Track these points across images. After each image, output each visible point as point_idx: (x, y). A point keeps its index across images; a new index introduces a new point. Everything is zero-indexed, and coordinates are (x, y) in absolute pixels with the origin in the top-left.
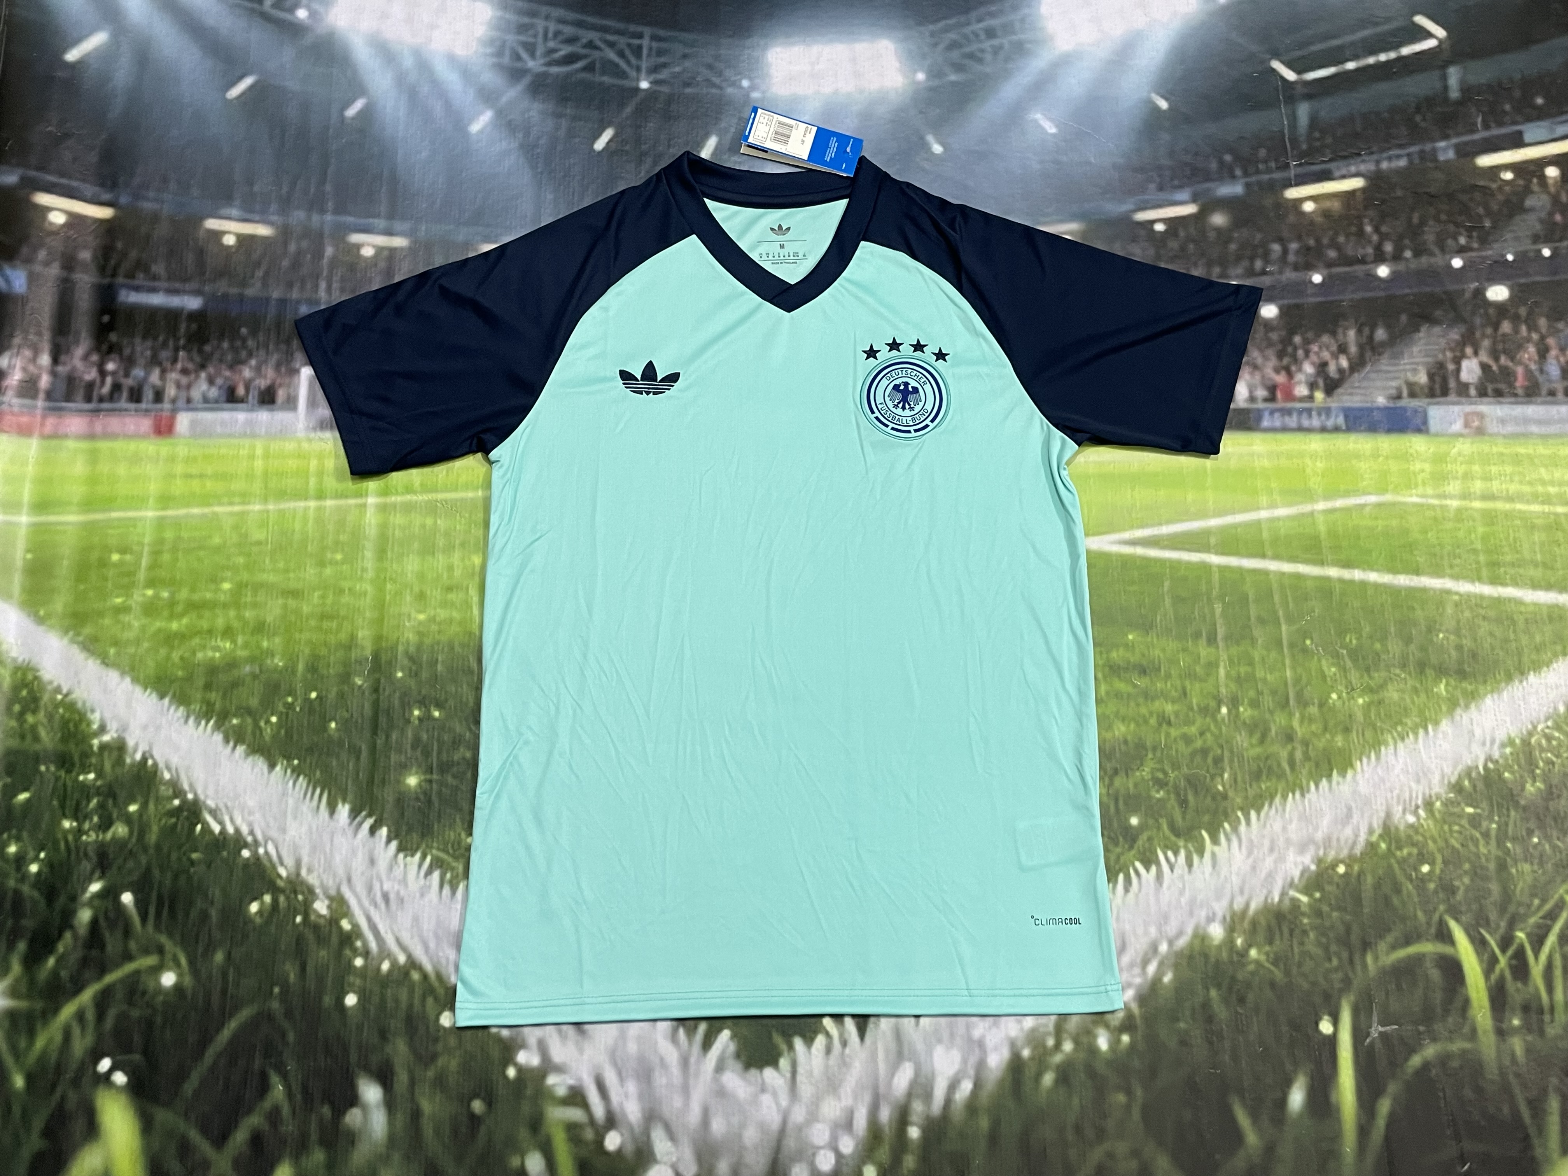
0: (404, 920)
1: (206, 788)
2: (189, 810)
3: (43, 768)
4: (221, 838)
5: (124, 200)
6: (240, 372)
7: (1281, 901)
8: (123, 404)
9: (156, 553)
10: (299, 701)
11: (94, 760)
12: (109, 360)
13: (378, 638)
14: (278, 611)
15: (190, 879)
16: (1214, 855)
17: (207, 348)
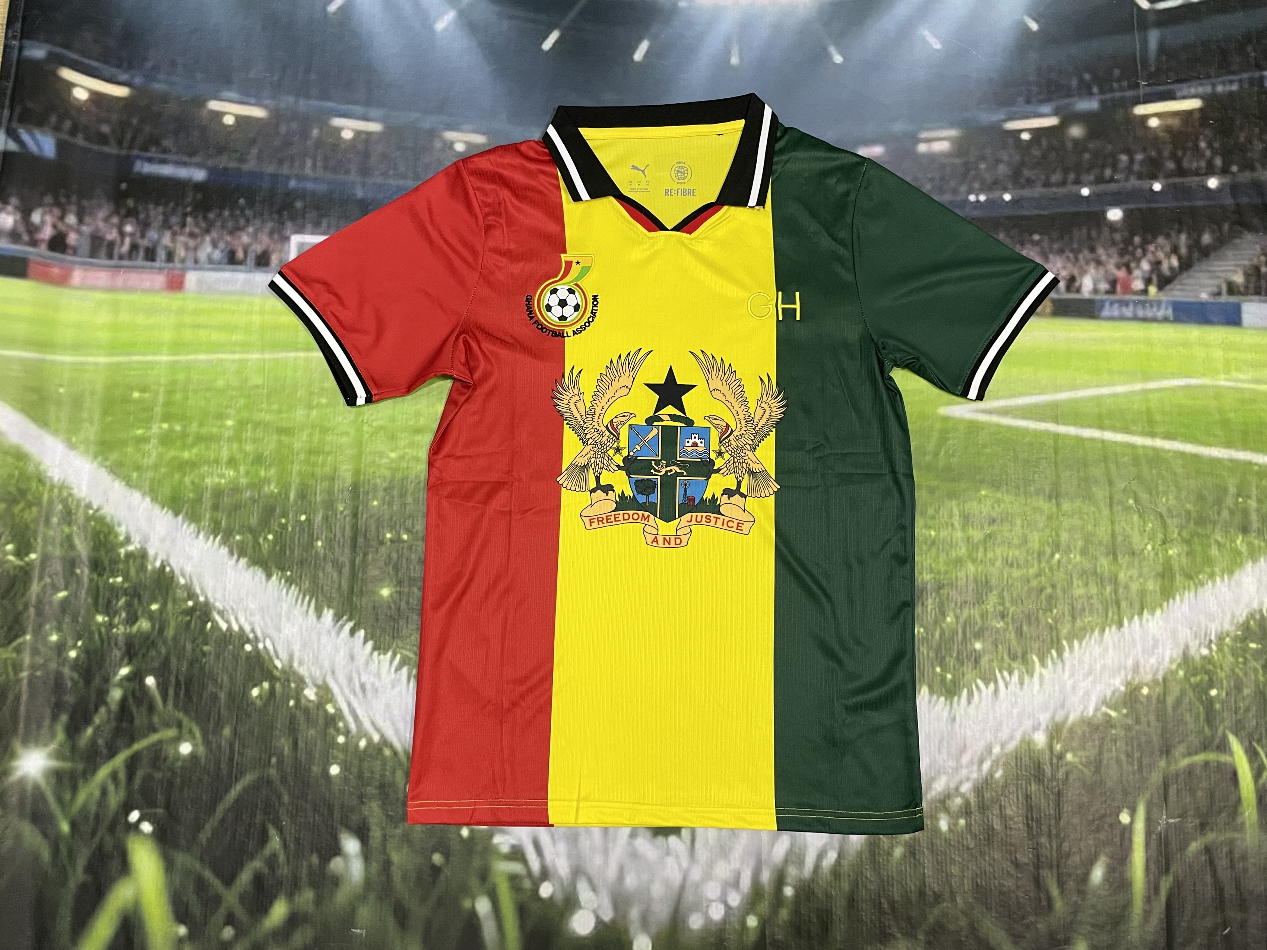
0: (378, 706)
1: (215, 592)
2: (200, 610)
3: (78, 571)
4: (228, 634)
5: (138, 80)
6: (240, 237)
7: (1094, 715)
8: (140, 262)
9: (170, 392)
10: (291, 522)
11: (121, 566)
12: (127, 223)
13: (357, 472)
14: (272, 446)
15: (202, 668)
16: (1041, 676)
17: (211, 215)
